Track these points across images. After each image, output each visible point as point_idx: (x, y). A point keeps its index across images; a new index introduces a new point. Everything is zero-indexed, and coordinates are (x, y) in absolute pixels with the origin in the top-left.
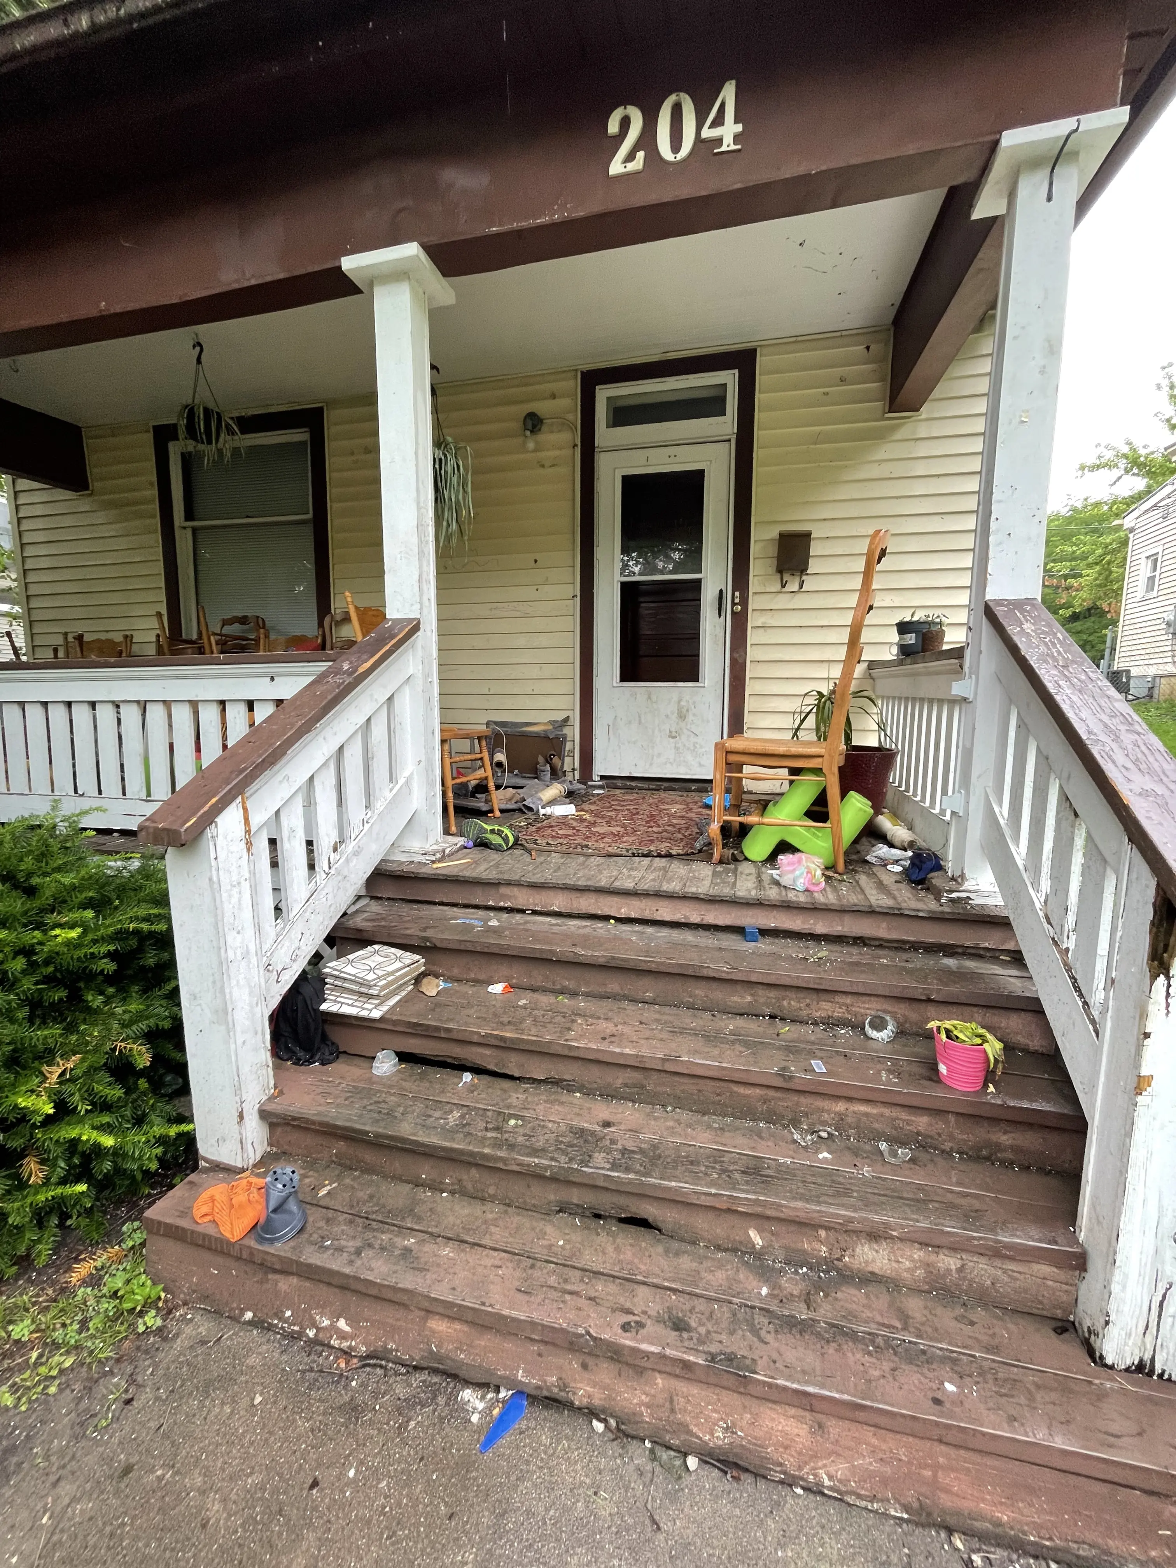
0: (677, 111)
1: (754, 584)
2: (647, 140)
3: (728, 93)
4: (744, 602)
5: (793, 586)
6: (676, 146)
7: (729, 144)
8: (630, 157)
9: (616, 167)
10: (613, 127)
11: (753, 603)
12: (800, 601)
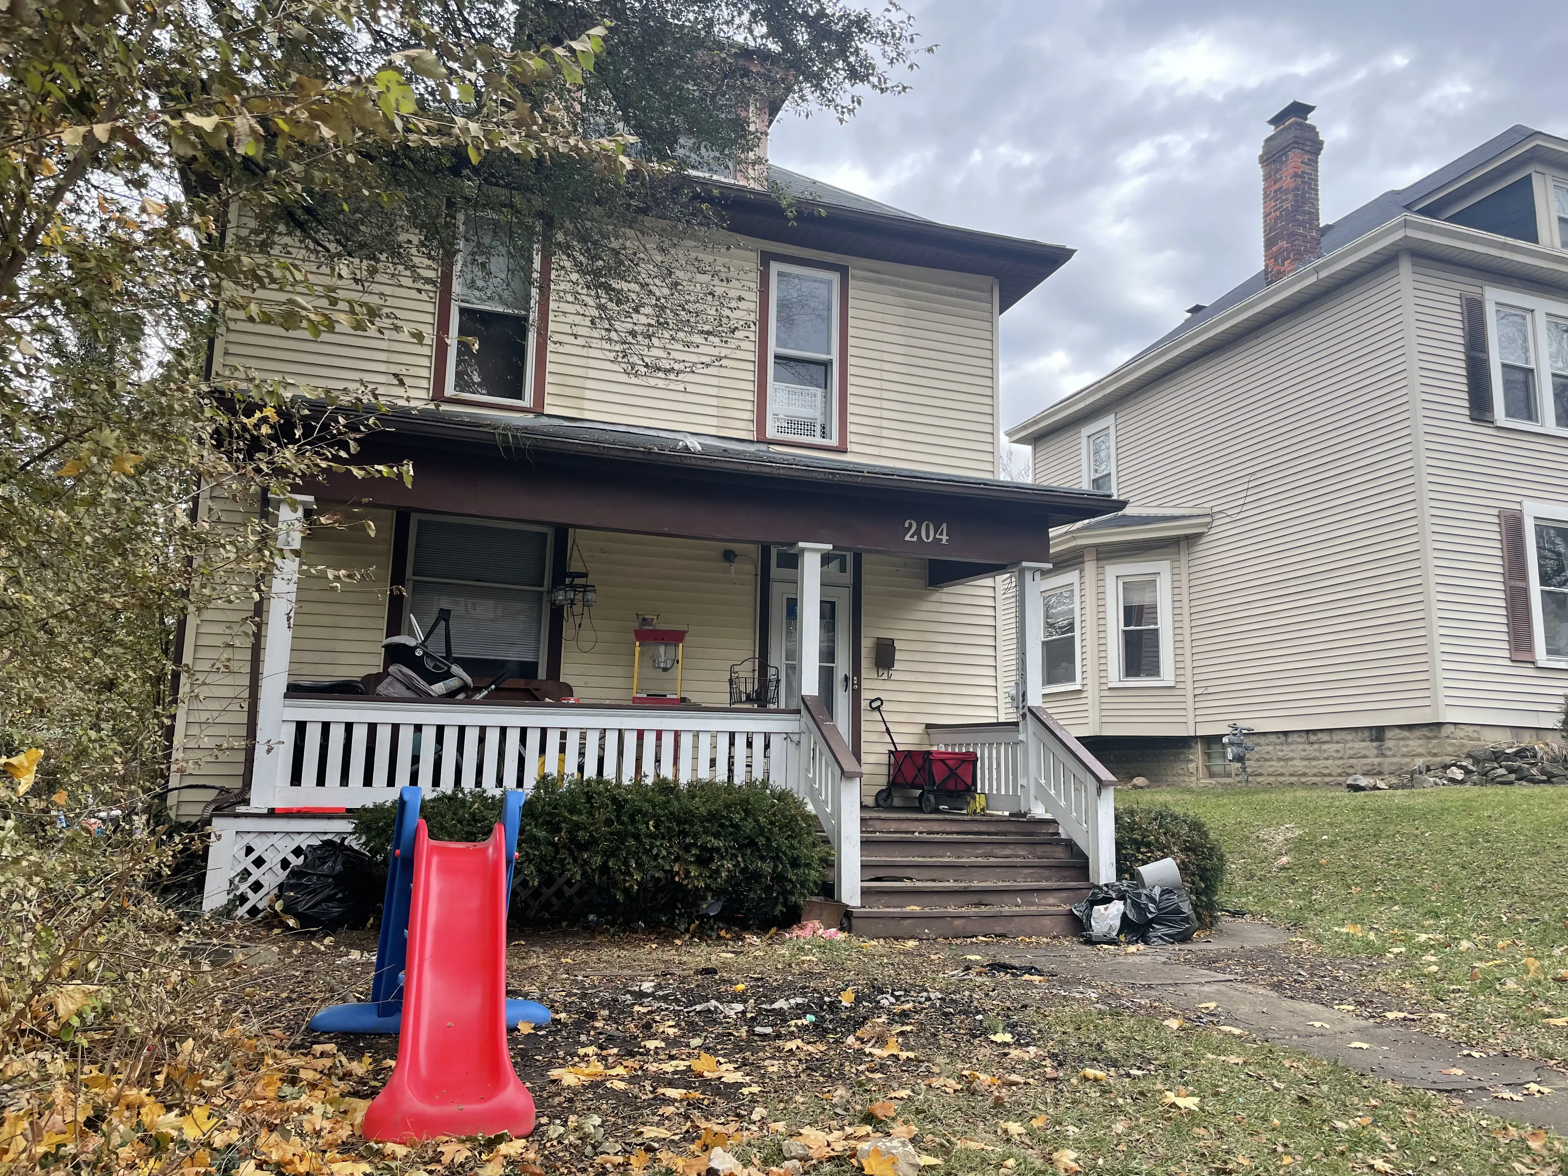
0: (928, 526)
1: (864, 674)
2: (918, 532)
3: (944, 526)
4: (859, 684)
5: (885, 677)
6: (928, 538)
7: (944, 542)
8: (912, 536)
9: (907, 538)
10: (907, 525)
11: (865, 684)
12: (888, 685)
